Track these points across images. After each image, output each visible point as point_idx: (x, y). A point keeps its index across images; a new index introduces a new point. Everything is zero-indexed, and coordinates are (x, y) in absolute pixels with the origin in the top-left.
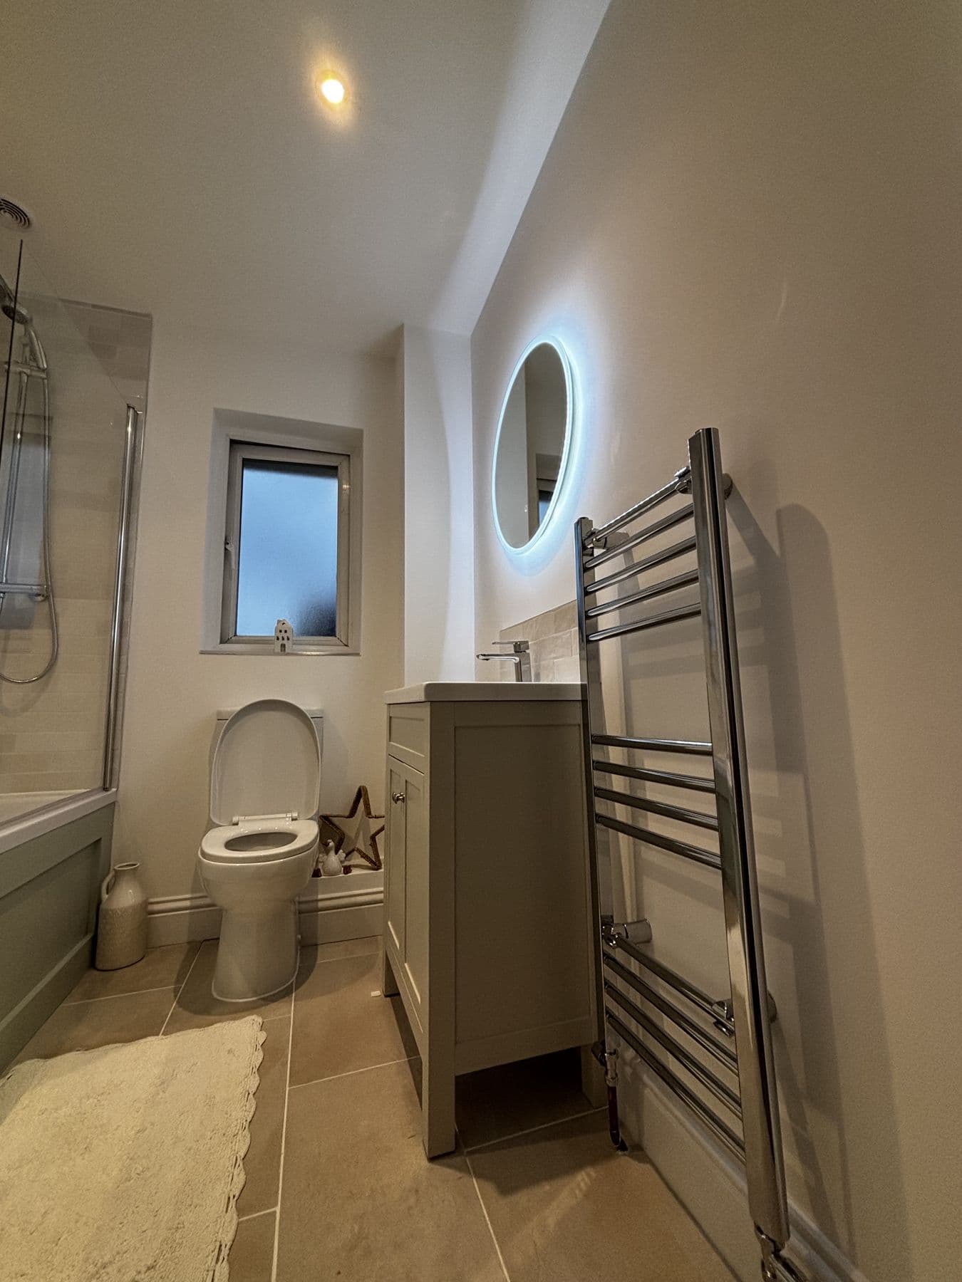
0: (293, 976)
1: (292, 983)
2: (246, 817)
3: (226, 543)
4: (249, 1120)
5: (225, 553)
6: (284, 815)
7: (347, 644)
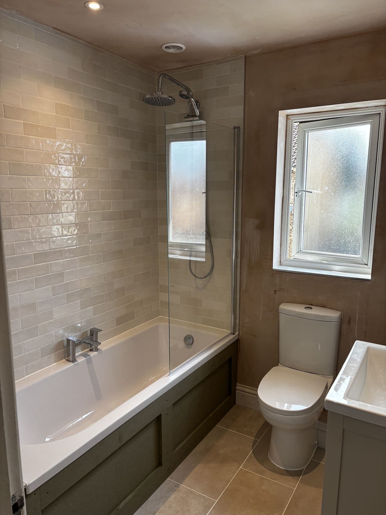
0: (305, 465)
1: (303, 469)
7: (366, 264)
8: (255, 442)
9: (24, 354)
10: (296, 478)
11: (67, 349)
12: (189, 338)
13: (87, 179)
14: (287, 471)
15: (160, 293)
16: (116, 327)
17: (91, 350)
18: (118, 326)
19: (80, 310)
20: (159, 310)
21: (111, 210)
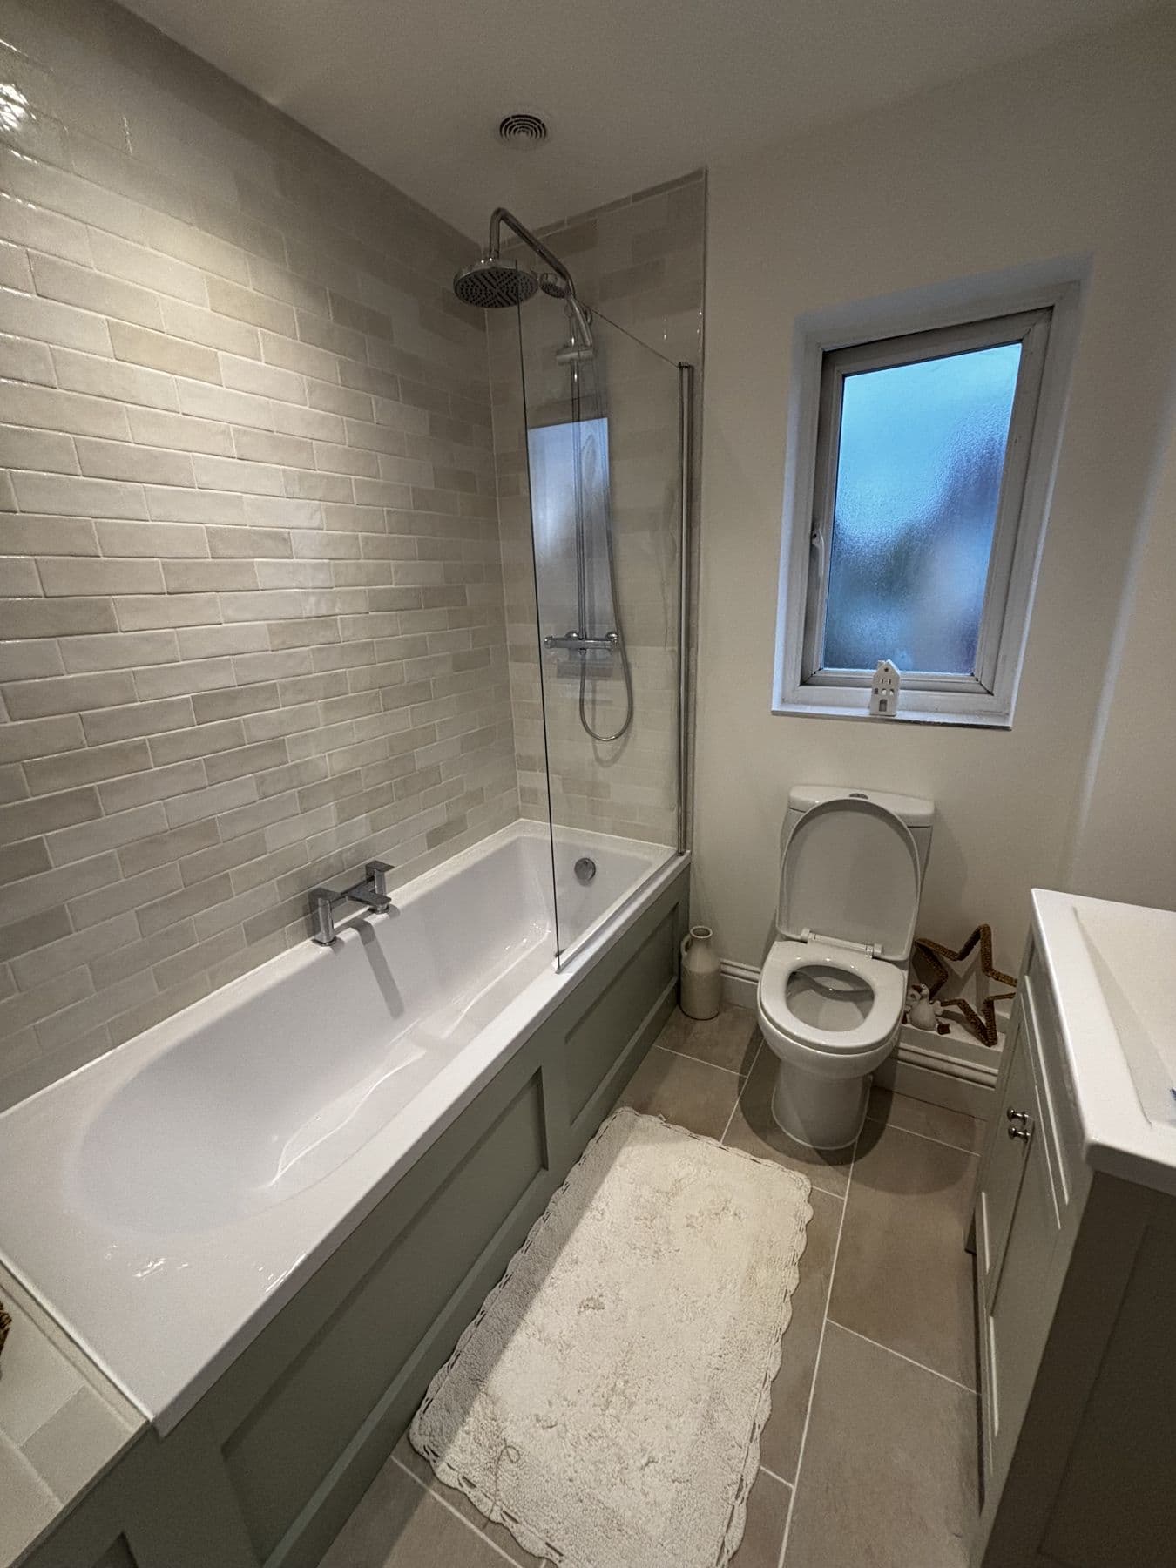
0: (855, 1135)
1: (852, 1146)
2: (818, 936)
3: (813, 536)
4: (783, 1330)
5: (811, 549)
6: (863, 947)
7: (990, 690)
8: (741, 1082)
9: (198, 944)
10: (843, 1168)
11: (312, 917)
12: (586, 863)
13: (322, 503)
14: (819, 1152)
15: (518, 772)
16: (427, 852)
17: (373, 911)
18: (433, 849)
19: (336, 826)
20: (518, 806)
21: (393, 586)
